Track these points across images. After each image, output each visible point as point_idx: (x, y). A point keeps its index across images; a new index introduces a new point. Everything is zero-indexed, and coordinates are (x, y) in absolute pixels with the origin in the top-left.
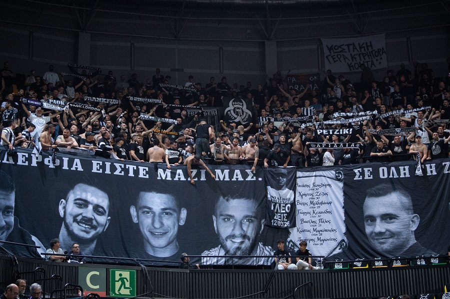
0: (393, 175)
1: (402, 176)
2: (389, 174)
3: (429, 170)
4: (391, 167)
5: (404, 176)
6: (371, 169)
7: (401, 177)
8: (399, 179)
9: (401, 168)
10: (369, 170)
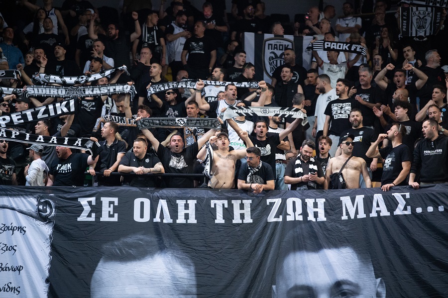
0: (162, 217)
1: (181, 220)
2: (153, 215)
3: (237, 212)
4: (158, 198)
5: (184, 221)
6: (116, 200)
7: (178, 221)
8: (173, 226)
9: (181, 203)
10: (113, 203)
